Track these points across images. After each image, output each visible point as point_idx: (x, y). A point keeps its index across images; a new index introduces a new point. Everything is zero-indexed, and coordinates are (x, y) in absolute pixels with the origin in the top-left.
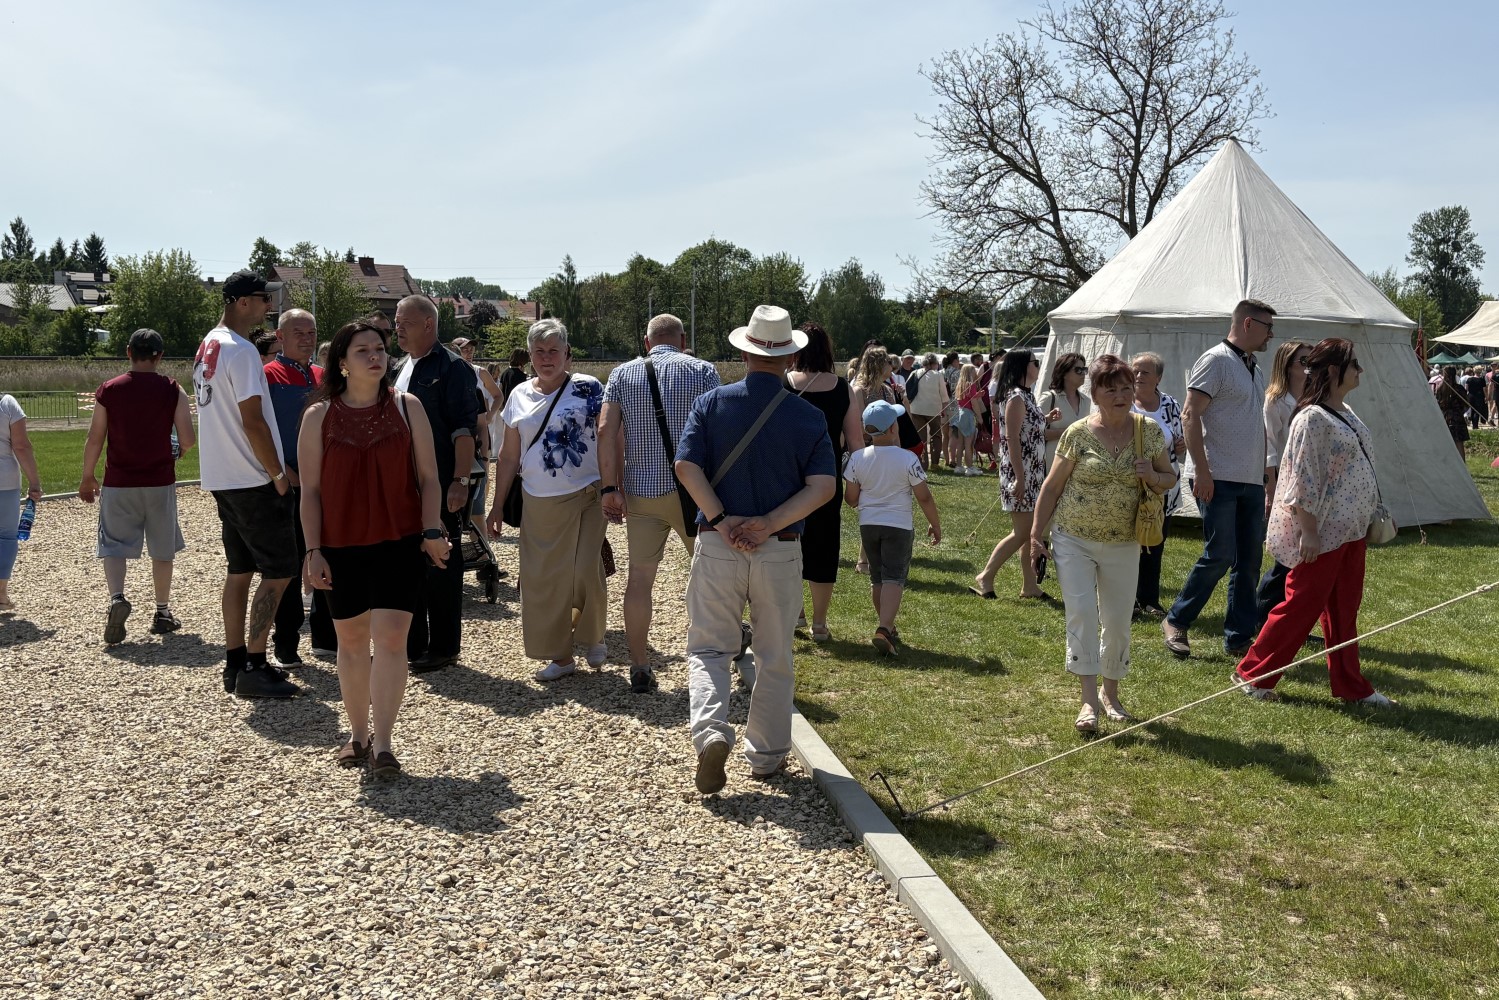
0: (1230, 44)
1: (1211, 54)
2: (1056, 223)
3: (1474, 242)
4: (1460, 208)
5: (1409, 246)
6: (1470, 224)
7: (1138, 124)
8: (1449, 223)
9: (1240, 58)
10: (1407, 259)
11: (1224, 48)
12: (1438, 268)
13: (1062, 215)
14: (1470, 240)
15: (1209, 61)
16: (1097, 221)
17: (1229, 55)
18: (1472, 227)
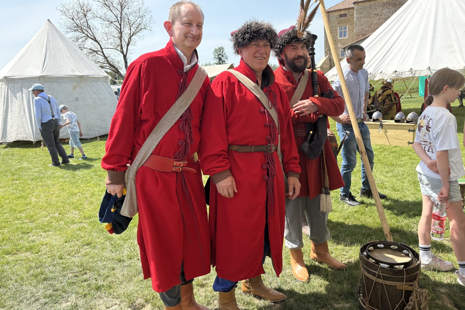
0: (143, 4)
1: (138, 6)
2: (103, 52)
3: (226, 55)
4: (222, 47)
5: (213, 56)
6: (225, 50)
7: (120, 25)
8: (220, 50)
9: (146, 8)
10: (213, 59)
11: (142, 5)
12: (219, 61)
13: (104, 50)
14: (225, 54)
15: (138, 8)
16: (114, 51)
17: (143, 7)
18: (225, 51)
